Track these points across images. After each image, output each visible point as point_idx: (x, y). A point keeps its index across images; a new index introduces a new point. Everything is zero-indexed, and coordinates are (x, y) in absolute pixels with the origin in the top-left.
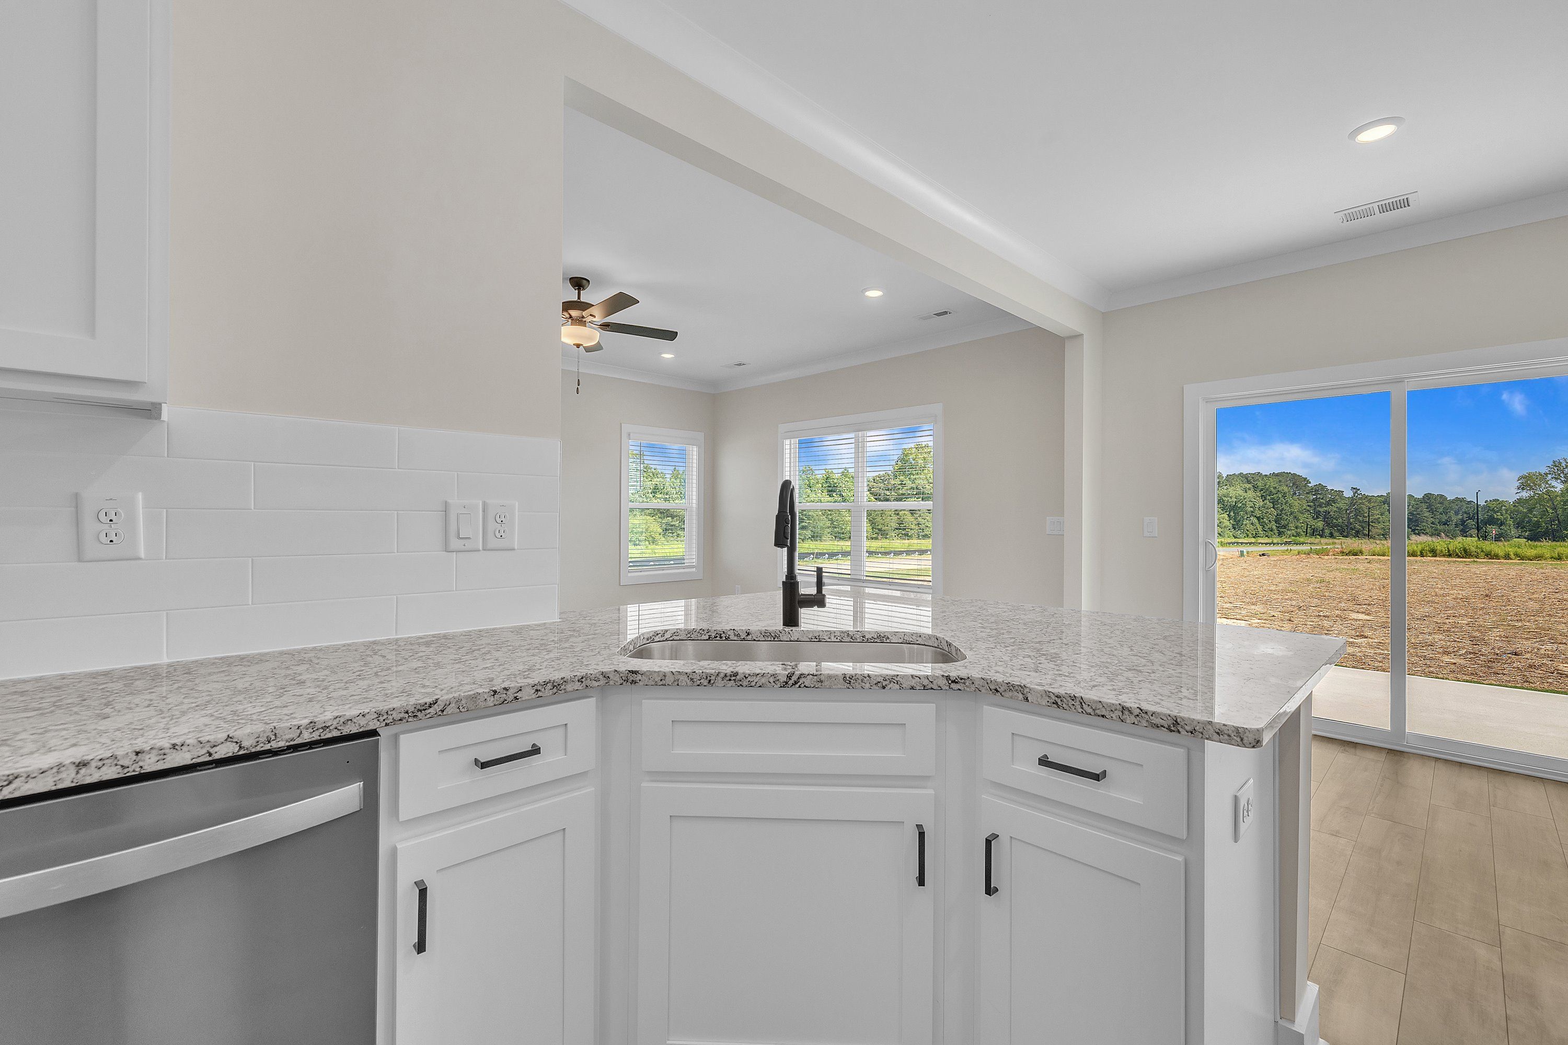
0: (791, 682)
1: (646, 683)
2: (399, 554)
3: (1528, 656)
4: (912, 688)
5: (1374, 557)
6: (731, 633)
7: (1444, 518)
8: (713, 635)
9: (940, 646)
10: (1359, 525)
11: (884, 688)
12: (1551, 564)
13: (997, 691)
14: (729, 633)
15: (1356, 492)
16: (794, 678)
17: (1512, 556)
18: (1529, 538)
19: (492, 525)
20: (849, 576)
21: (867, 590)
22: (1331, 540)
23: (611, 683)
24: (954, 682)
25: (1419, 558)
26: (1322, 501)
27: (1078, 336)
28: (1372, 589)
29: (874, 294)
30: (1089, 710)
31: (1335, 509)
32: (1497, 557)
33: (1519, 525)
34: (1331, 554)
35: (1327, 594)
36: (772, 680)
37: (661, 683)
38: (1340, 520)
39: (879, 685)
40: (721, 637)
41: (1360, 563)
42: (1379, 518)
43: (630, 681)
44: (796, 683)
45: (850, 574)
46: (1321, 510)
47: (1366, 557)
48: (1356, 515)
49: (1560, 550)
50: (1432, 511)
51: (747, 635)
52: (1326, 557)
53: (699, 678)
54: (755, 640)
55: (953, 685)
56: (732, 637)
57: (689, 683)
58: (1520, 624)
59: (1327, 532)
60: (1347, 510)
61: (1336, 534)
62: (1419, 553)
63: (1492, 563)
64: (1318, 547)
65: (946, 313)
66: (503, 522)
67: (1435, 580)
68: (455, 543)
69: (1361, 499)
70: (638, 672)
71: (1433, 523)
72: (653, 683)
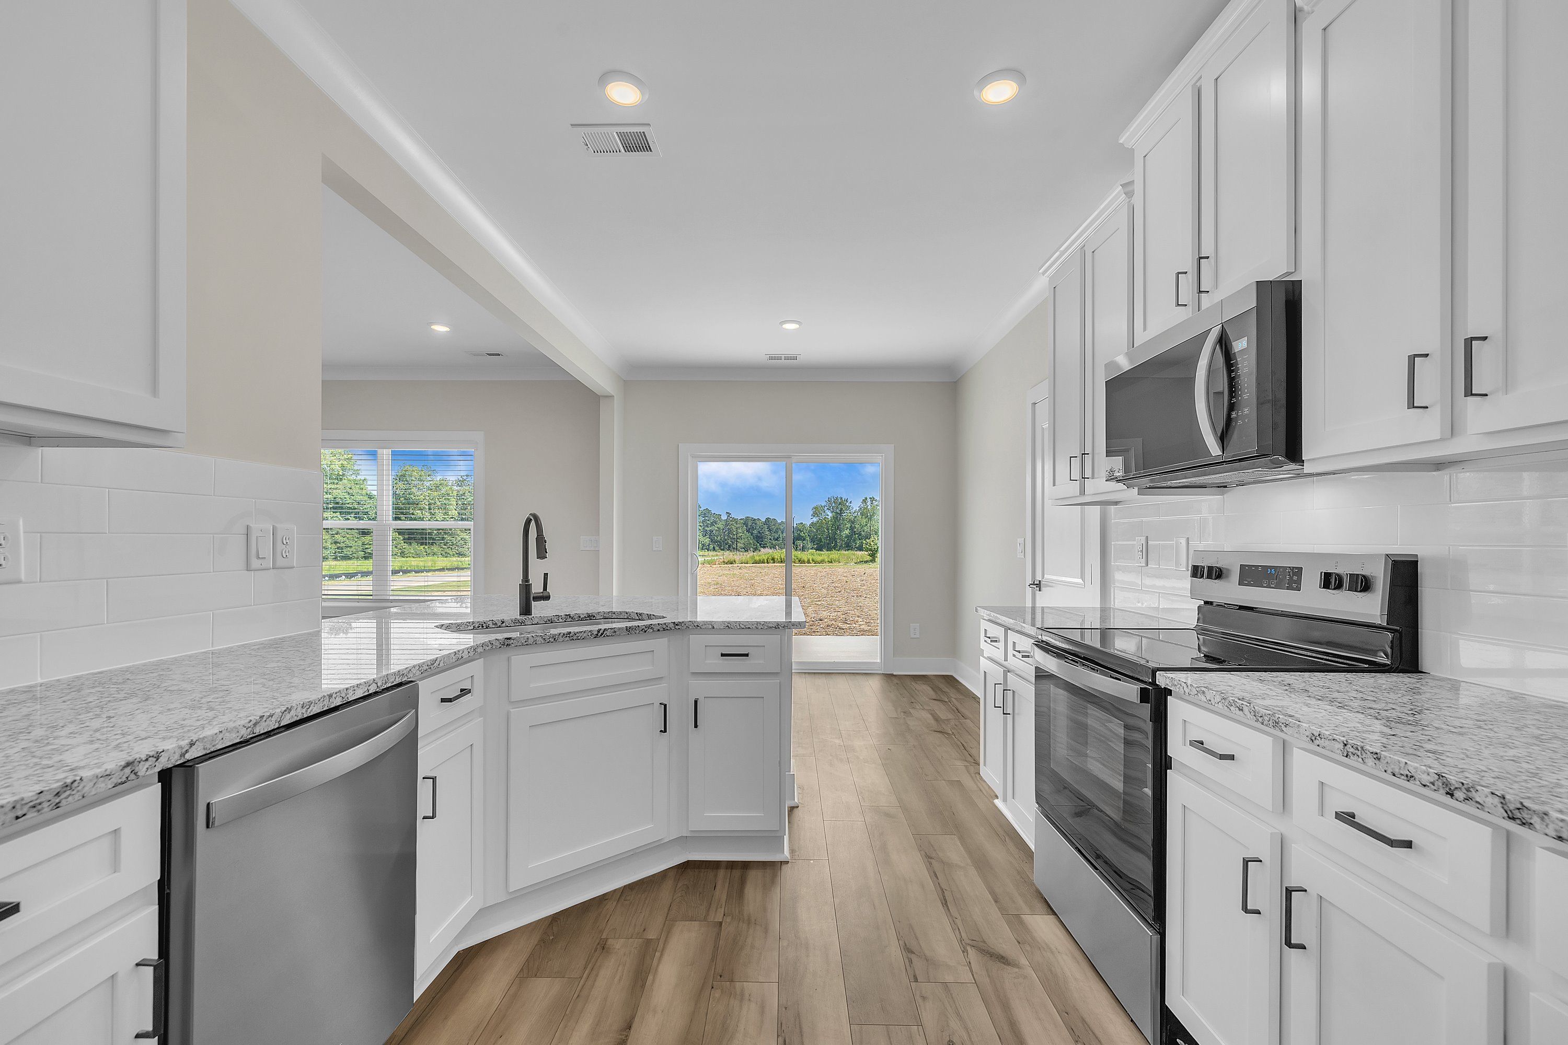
0: (599, 634)
1: (516, 645)
2: (215, 573)
3: (826, 620)
4: (659, 630)
5: (742, 565)
6: (490, 623)
7: (776, 536)
8: (477, 625)
9: (629, 618)
10: (730, 541)
11: (645, 632)
12: (828, 566)
13: (698, 626)
14: (488, 623)
15: (729, 516)
16: (601, 632)
17: (811, 561)
18: (817, 550)
19: (280, 546)
20: (371, 597)
21: (392, 610)
22: (715, 553)
23: (494, 647)
24: (677, 625)
25: (766, 564)
26: (708, 522)
27: (609, 397)
28: (746, 587)
29: (441, 329)
30: (743, 627)
31: (716, 529)
32: (804, 562)
33: (812, 541)
34: (717, 563)
35: (722, 592)
36: (589, 634)
37: (526, 643)
38: (719, 538)
39: (643, 630)
40: (483, 627)
41: (735, 570)
42: (742, 536)
43: (506, 644)
44: (602, 634)
45: (372, 595)
46: (708, 529)
47: (738, 565)
48: (729, 533)
49: (831, 556)
50: (770, 530)
51: (502, 624)
52: (714, 566)
53: (548, 638)
54: (507, 626)
55: (676, 627)
56: (491, 626)
57: (543, 642)
58: (820, 603)
59: (712, 546)
60: (723, 529)
61: (717, 548)
62: (766, 561)
63: (802, 566)
64: (709, 559)
65: (499, 355)
66: (288, 543)
67: (777, 579)
68: (255, 563)
69: (732, 521)
70: (511, 638)
71: (770, 539)
72: (521, 644)
